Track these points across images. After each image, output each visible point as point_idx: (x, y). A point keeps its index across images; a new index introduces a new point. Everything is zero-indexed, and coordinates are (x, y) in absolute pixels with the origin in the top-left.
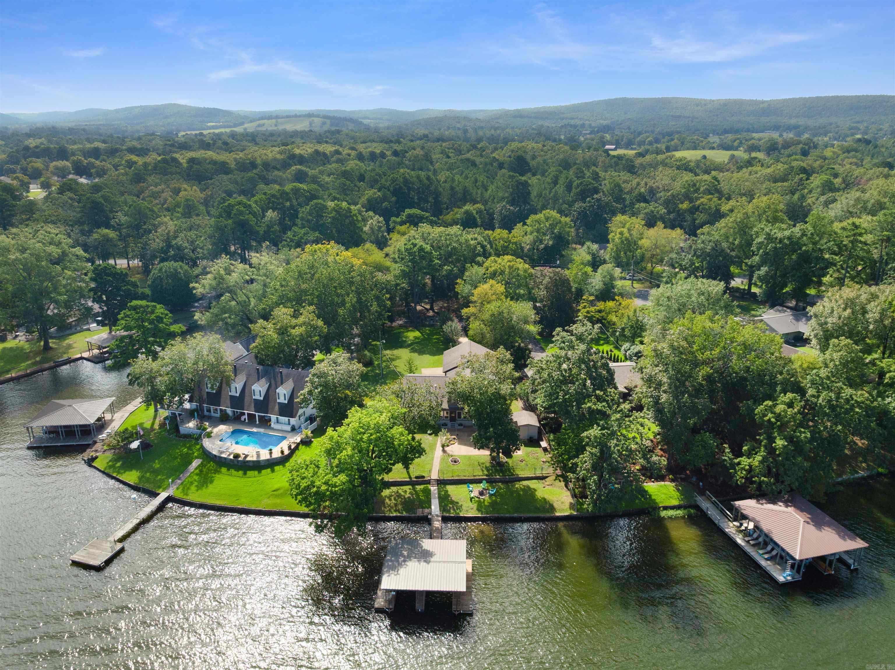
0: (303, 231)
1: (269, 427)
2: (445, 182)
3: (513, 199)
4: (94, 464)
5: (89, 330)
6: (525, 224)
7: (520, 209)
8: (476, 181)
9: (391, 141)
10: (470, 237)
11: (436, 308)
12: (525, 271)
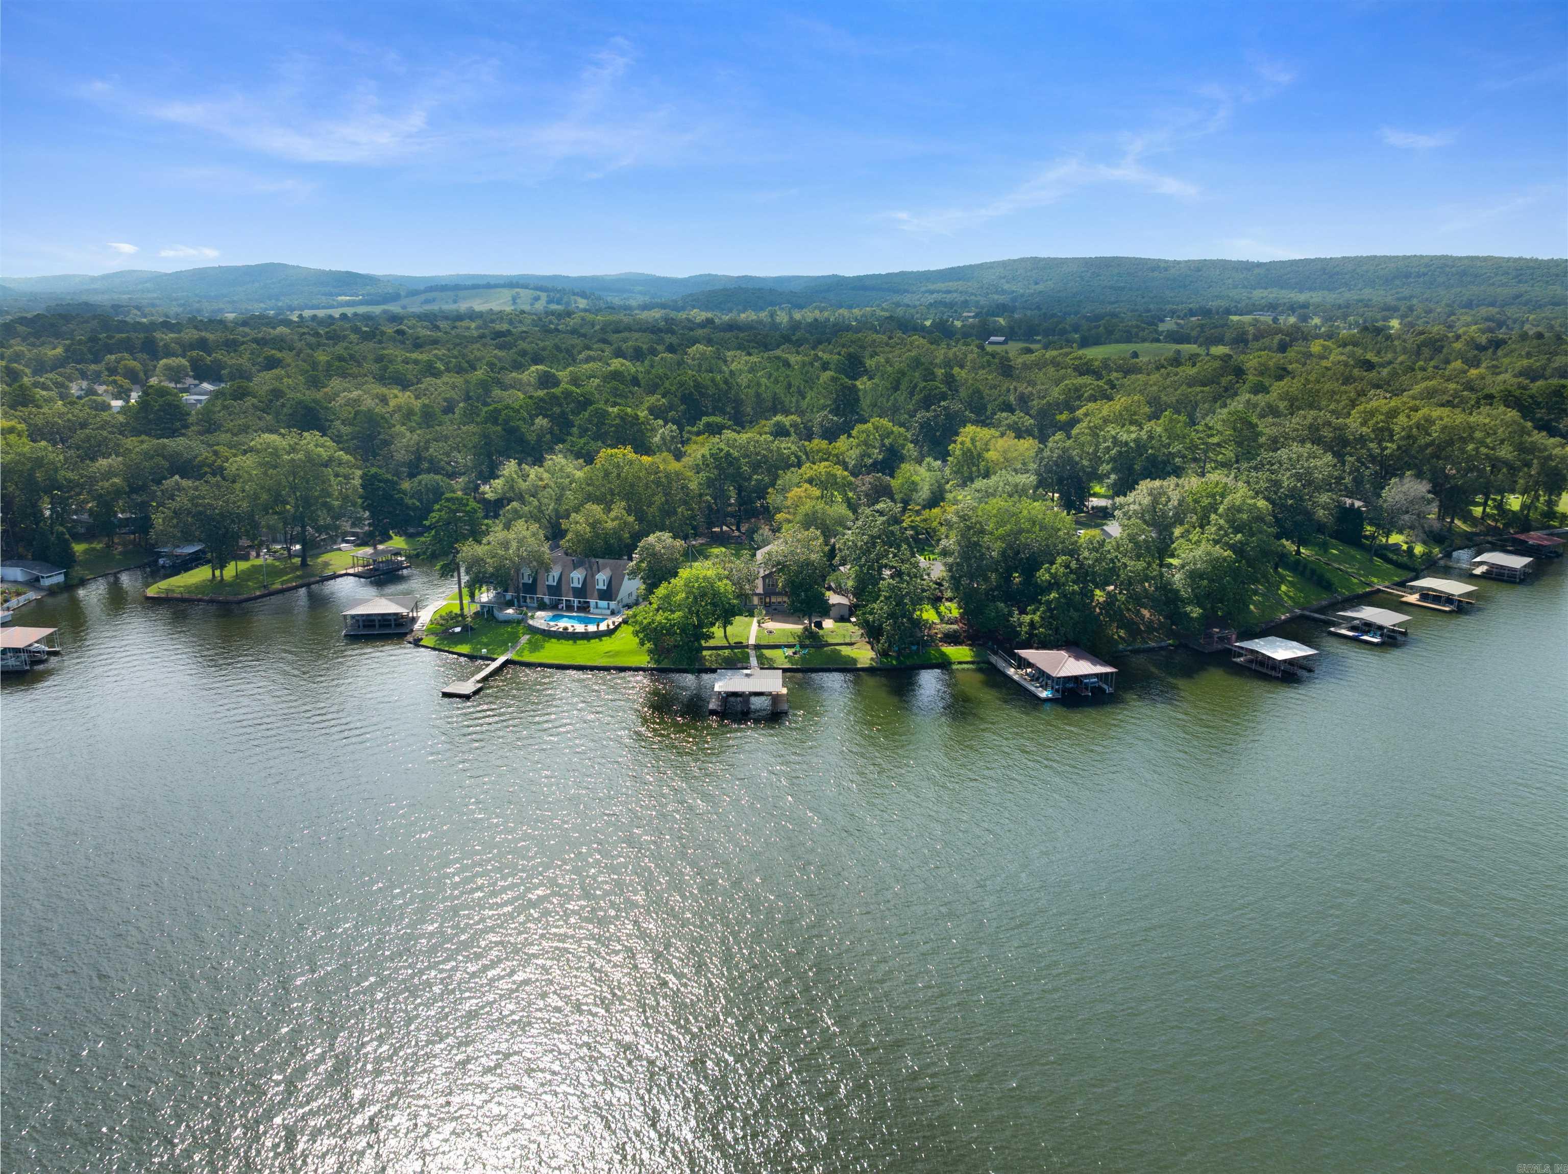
0: (582, 441)
1: (589, 612)
2: (748, 387)
3: (838, 407)
4: (422, 643)
5: (340, 549)
6: (850, 436)
7: (845, 421)
8: (789, 385)
9: (660, 330)
10: (783, 446)
11: (743, 529)
12: (844, 478)
